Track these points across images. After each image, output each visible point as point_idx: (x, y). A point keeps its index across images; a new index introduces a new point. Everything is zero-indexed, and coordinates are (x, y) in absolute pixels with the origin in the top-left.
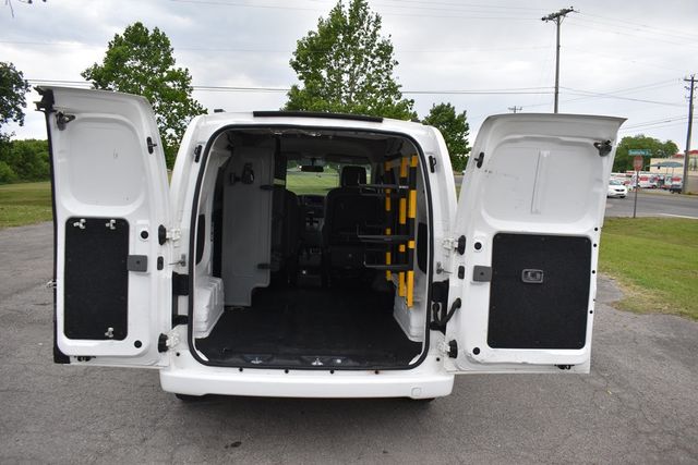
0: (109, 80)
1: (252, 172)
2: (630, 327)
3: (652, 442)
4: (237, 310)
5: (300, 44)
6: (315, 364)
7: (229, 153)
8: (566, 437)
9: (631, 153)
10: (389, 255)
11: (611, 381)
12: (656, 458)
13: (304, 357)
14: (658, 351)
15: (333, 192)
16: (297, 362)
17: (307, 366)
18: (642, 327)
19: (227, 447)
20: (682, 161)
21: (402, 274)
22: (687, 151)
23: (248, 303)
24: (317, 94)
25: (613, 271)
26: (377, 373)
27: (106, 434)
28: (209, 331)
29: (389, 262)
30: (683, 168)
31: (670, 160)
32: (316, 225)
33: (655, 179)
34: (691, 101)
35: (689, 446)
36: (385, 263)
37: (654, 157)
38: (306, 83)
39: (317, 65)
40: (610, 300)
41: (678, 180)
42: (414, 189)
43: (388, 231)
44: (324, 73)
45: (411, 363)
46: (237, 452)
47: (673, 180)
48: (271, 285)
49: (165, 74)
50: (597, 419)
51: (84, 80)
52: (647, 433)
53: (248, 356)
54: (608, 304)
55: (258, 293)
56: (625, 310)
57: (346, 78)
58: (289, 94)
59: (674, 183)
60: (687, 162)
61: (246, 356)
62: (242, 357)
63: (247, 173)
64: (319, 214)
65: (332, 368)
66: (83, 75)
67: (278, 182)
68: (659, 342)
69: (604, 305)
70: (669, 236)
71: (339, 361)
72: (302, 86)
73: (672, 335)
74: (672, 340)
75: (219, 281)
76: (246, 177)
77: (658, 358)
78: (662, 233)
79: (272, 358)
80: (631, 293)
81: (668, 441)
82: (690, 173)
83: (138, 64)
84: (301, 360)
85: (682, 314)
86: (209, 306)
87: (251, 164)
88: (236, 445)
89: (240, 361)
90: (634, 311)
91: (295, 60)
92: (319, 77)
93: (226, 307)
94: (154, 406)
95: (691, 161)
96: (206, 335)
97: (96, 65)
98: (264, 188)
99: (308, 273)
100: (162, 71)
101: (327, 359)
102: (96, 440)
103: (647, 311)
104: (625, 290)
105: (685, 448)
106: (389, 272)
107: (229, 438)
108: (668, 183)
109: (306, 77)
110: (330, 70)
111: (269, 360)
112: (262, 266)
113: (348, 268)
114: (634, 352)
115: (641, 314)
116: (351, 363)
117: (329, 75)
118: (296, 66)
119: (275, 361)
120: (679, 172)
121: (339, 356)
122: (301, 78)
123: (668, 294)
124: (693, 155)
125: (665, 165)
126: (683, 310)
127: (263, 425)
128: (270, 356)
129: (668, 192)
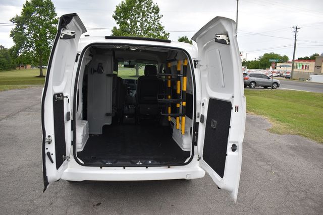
0: (24, 23)
1: (102, 68)
2: (277, 140)
3: (296, 196)
4: (95, 136)
5: (117, 7)
6: (138, 164)
7: (91, 58)
8: (257, 195)
9: (270, 60)
10: (170, 108)
11: (273, 167)
12: (299, 204)
13: (133, 160)
14: (291, 152)
15: (141, 77)
16: (130, 163)
17: (134, 165)
18: (282, 140)
19: (94, 206)
20: (291, 65)
21: (178, 118)
22: (293, 60)
23: (100, 132)
24: (126, 31)
25: (266, 114)
26: (169, 167)
27: (31, 201)
28: (83, 147)
29: (170, 112)
30: (291, 68)
31: (285, 64)
32: (131, 94)
33: (279, 72)
34: (295, 37)
35: (313, 197)
36: (168, 113)
37: (278, 62)
38: (120, 26)
39: (125, 18)
40: (266, 128)
41: (289, 73)
42: (186, 76)
43: (169, 97)
44: (129, 22)
45: (185, 162)
46: (100, 208)
47: (286, 73)
48: (112, 123)
49: (52, 20)
50: (270, 186)
51: (12, 23)
52: (293, 192)
53: (104, 161)
54: (266, 130)
55: (105, 127)
56: (274, 133)
57: (138, 24)
58: (112, 31)
59: (287, 74)
60: (293, 65)
61: (103, 160)
62: (102, 161)
63: (100, 68)
64: (133, 88)
65: (147, 166)
66: (11, 21)
67: (115, 72)
68: (291, 148)
69: (264, 131)
70: (286, 98)
71: (150, 162)
72: (118, 27)
73: (297, 145)
74: (297, 146)
75: (86, 122)
76: (99, 70)
77: (292, 155)
78: (284, 97)
79: (117, 161)
80: (275, 125)
81: (303, 196)
82: (295, 70)
83: (38, 15)
84: (132, 162)
85: (299, 134)
86: (83, 135)
87: (102, 64)
88: (99, 204)
89: (100, 163)
90: (278, 133)
91: (115, 15)
92: (127, 24)
93: (90, 135)
94: (55, 186)
95: (295, 64)
96: (81, 150)
97: (17, 16)
98: (109, 75)
99: (128, 117)
100: (51, 19)
101: (144, 161)
102: (26, 205)
103: (284, 133)
104: (272, 123)
105: (311, 198)
106: (169, 117)
107: (95, 201)
108: (284, 74)
109: (120, 23)
110: (131, 20)
111: (115, 162)
112: (108, 115)
113: (148, 114)
114: (281, 152)
115: (281, 134)
116: (156, 163)
117: (131, 23)
118: (115, 18)
119: (118, 163)
120: (290, 69)
121: (150, 159)
122: (118, 23)
123: (292, 125)
124: (296, 62)
125: (283, 66)
126: (299, 132)
127: (111, 193)
128: (115, 160)
129: (284, 78)
